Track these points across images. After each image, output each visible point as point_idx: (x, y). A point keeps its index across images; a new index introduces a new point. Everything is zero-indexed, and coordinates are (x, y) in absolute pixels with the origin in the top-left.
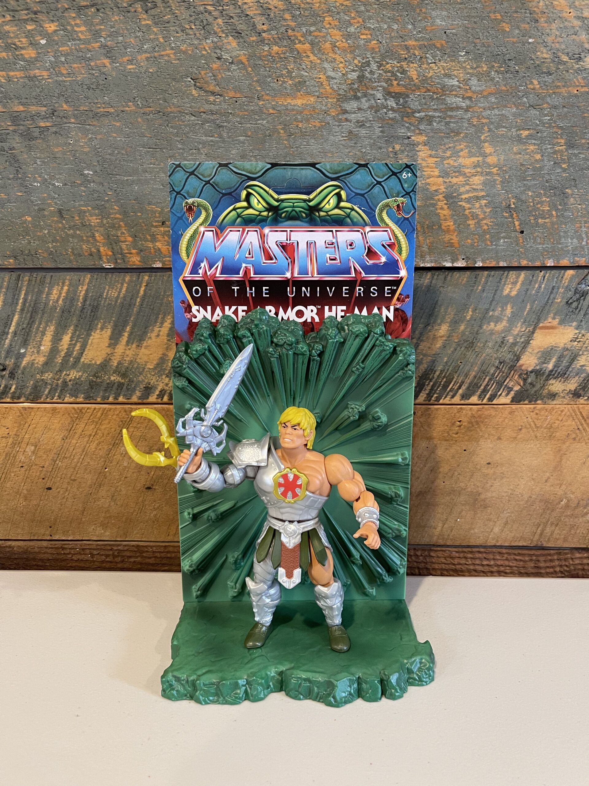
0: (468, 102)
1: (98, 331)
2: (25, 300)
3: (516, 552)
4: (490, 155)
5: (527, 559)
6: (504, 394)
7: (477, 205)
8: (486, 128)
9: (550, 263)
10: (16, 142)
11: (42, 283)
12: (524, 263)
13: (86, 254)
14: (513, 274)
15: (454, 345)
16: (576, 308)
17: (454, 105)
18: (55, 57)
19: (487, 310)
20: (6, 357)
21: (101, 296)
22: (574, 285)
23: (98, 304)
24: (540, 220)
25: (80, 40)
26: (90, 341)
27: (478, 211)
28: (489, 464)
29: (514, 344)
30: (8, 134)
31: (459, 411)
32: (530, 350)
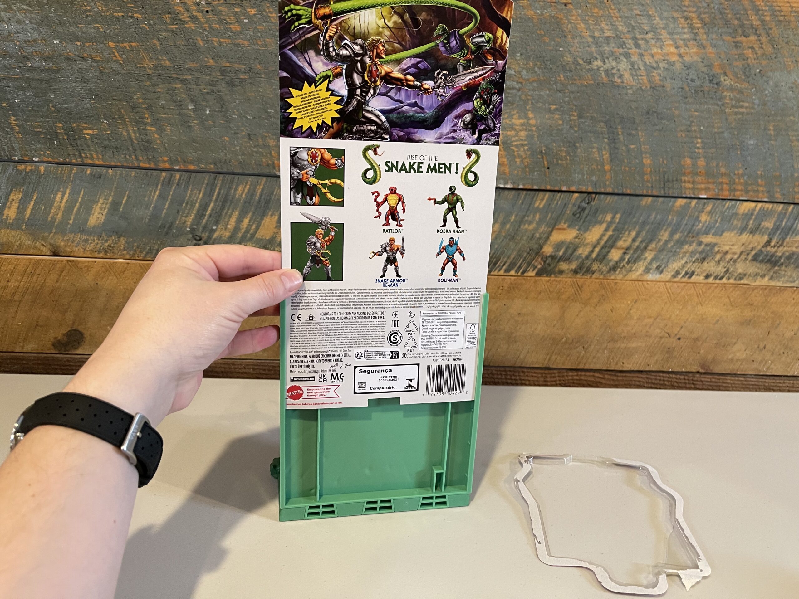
0: (520, 85)
1: (269, 217)
2: (219, 193)
3: (533, 371)
4: (532, 119)
5: (540, 375)
6: (531, 270)
7: (522, 149)
8: (530, 102)
9: (564, 189)
10: (223, 87)
11: (232, 182)
12: (549, 187)
13: (264, 165)
14: (541, 194)
15: (502, 238)
16: (578, 218)
17: (511, 86)
18: (253, 32)
19: (524, 216)
20: (203, 231)
21: (272, 193)
22: (578, 203)
23: (270, 199)
24: (559, 162)
25: (272, 22)
26: (262, 224)
27: (522, 154)
28: (519, 314)
29: (540, 238)
30: (217, 81)
31: (503, 280)
32: (549, 243)
